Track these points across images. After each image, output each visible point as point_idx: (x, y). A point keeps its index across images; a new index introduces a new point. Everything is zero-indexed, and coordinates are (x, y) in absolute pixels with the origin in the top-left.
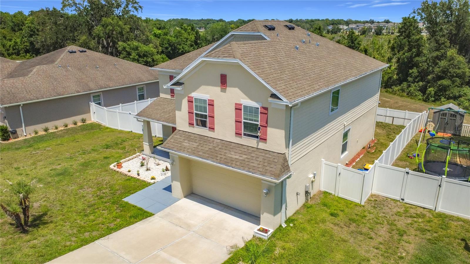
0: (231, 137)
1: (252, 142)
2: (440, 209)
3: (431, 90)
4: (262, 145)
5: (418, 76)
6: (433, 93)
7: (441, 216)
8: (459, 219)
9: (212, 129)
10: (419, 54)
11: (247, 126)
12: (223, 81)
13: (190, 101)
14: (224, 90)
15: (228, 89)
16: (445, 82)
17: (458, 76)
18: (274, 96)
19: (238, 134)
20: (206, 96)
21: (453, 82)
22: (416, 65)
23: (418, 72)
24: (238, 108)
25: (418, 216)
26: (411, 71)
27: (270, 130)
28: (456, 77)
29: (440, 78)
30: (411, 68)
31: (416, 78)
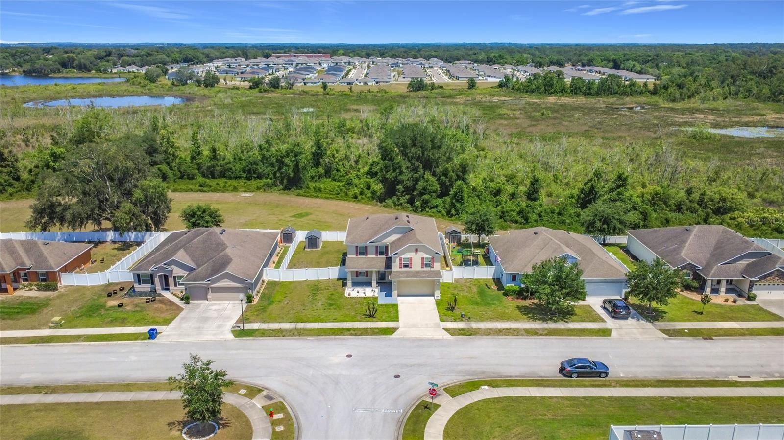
0: (419, 269)
1: (428, 269)
2: (475, 278)
3: (418, 203)
4: (432, 269)
5: (404, 191)
6: (420, 205)
7: (476, 280)
8: (482, 279)
9: (411, 268)
10: (401, 173)
11: (426, 264)
12: (417, 250)
13: (401, 259)
14: (416, 253)
15: (418, 253)
16: (426, 197)
17: (434, 192)
18: (437, 253)
19: (422, 267)
20: (408, 257)
21: (431, 196)
22: (401, 182)
23: (403, 188)
24: (422, 259)
25: (471, 281)
26: (398, 187)
27: (435, 264)
28: (433, 192)
29: (422, 194)
30: (398, 185)
31: (403, 192)
